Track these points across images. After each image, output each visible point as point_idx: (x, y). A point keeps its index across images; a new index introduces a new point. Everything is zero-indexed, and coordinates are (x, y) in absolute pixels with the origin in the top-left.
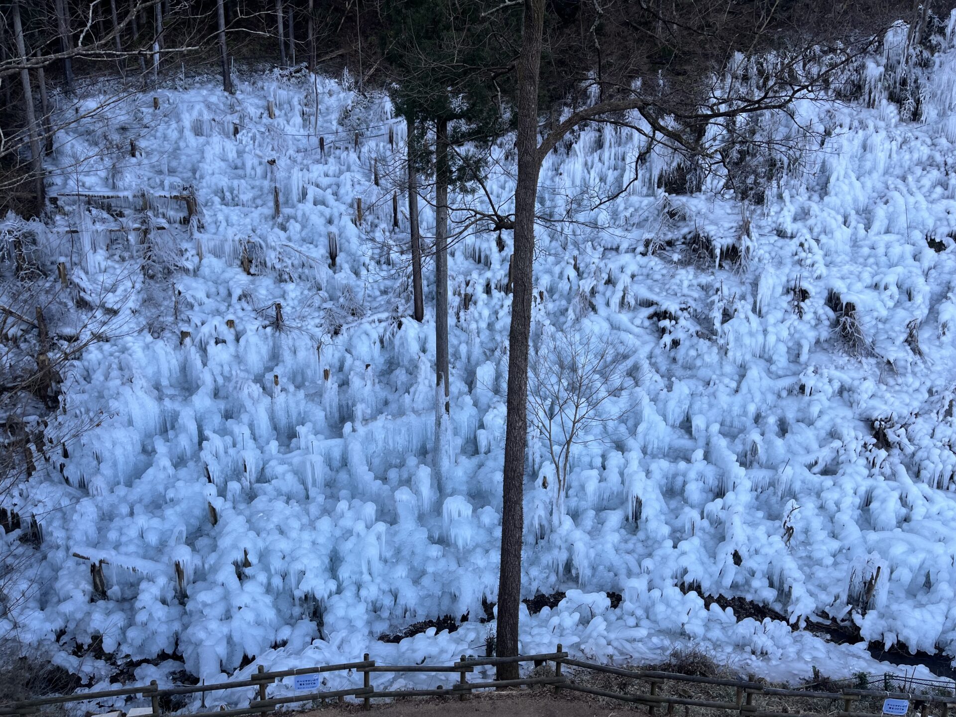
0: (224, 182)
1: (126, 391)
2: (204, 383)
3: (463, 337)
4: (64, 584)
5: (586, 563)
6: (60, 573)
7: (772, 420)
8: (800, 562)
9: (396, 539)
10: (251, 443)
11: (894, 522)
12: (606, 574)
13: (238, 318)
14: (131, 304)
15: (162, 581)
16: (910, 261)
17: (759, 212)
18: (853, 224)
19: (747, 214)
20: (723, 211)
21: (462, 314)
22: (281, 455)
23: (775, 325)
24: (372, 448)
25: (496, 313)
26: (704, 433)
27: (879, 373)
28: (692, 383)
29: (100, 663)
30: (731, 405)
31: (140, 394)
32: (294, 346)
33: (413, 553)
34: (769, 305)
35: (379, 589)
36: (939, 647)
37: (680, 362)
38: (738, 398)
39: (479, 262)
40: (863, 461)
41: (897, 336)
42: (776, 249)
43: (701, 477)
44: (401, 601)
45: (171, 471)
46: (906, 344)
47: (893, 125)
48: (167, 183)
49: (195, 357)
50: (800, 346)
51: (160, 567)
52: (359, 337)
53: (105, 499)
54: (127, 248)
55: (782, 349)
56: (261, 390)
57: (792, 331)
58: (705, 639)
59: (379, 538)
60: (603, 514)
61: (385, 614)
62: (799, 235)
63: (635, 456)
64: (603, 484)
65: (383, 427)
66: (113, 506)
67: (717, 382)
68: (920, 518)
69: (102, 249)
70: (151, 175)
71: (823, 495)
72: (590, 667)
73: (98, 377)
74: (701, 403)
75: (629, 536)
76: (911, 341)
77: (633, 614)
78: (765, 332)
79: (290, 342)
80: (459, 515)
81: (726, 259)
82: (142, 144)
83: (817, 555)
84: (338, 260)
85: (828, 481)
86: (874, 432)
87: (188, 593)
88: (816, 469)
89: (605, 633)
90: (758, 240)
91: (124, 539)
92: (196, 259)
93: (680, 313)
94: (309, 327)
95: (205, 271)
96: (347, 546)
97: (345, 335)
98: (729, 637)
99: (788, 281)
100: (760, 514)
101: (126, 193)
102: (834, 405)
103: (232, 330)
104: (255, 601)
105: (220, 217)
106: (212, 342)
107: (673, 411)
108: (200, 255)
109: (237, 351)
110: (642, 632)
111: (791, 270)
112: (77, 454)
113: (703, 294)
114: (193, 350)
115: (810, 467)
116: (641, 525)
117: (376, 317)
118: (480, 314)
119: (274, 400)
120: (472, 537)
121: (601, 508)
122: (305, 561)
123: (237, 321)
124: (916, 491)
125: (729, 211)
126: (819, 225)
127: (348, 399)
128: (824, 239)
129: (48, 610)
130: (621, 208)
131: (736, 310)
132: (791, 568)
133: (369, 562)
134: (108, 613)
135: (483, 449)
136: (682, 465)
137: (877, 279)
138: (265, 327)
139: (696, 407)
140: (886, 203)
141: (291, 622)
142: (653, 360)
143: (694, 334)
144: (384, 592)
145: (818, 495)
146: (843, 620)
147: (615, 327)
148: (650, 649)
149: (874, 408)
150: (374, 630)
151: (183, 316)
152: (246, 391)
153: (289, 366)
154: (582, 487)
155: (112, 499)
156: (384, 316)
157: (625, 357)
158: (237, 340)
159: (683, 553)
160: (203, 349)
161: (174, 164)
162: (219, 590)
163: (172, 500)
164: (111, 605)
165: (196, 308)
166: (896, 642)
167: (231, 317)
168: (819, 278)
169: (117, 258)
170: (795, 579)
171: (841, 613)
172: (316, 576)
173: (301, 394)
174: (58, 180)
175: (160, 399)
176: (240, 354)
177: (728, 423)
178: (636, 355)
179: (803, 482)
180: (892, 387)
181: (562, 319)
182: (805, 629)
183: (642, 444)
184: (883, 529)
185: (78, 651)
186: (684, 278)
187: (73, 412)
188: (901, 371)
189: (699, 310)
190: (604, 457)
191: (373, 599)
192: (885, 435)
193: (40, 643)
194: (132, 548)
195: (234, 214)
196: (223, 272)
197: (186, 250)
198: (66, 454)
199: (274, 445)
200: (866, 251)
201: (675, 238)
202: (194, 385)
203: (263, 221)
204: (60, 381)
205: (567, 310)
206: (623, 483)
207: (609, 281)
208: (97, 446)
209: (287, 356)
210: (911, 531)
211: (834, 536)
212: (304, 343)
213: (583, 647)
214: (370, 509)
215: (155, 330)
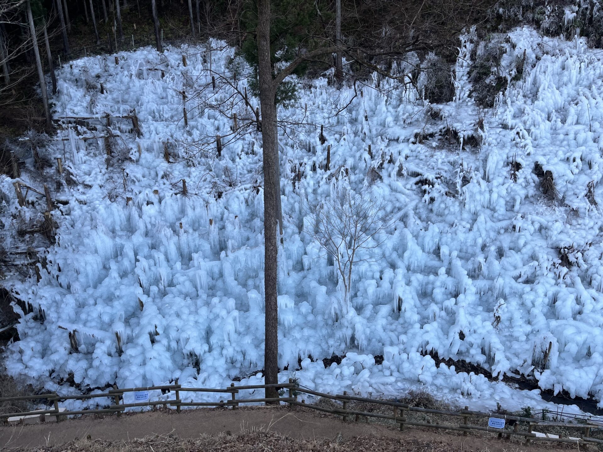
0: (154, 107)
1: (94, 233)
2: (139, 228)
3: (297, 198)
4: (55, 344)
5: (363, 337)
6: (52, 337)
7: (493, 248)
8: (504, 339)
9: (247, 321)
10: (165, 263)
11: (571, 314)
12: (377, 343)
13: (161, 189)
14: (98, 182)
15: (108, 342)
16: (591, 143)
17: (490, 113)
18: (554, 118)
19: (483, 114)
20: (466, 114)
21: (296, 184)
22: (183, 271)
23: (497, 186)
24: (238, 266)
25: (319, 182)
26: (448, 257)
27: (566, 217)
28: (441, 225)
29: (72, 389)
30: (466, 239)
31: (102, 235)
32: (193, 205)
33: (257, 329)
34: (494, 174)
35: (234, 349)
36: (591, 394)
37: (435, 212)
38: (471, 234)
39: (309, 151)
40: (551, 275)
41: (581, 192)
42: (501, 136)
43: (444, 285)
44: (248, 358)
45: (118, 280)
46: (586, 198)
47: (582, 51)
48: (121, 109)
49: (135, 212)
50: (514, 200)
51: (108, 334)
52: (233, 199)
53: (81, 295)
54: (97, 148)
55: (502, 202)
56: (172, 232)
57: (509, 191)
58: (433, 384)
59: (235, 320)
60: (378, 307)
61: (238, 365)
62: (516, 127)
63: (401, 271)
64: (379, 289)
65: (245, 254)
66: (85, 299)
67: (458, 224)
68: (588, 312)
69: (83, 149)
70: (111, 104)
71: (524, 296)
72: (356, 399)
73: (78, 225)
74: (447, 238)
75: (394, 321)
76: (590, 196)
77: (389, 368)
78: (491, 191)
79: (191, 203)
80: (286, 306)
81: (467, 144)
82: (108, 86)
83: (516, 334)
84: (222, 152)
85: (527, 288)
86: (560, 256)
87: (123, 350)
88: (520, 280)
89: (369, 379)
90: (488, 131)
91: (89, 318)
92: (137, 154)
93: (435, 180)
94: (203, 193)
95: (143, 161)
96: (216, 324)
97: (224, 198)
98: (448, 384)
99: (508, 158)
100: (480, 308)
101: (97, 116)
102: (535, 238)
103: (157, 196)
104: (160, 355)
105: (152, 128)
106: (145, 203)
107: (428, 243)
108: (139, 151)
109: (160, 209)
110: (392, 379)
111: (510, 151)
112: (66, 270)
113: (451, 168)
114: (134, 208)
115: (516, 278)
116: (401, 314)
117: (243, 187)
118: (308, 184)
119: (180, 238)
120: (294, 321)
121: (377, 303)
122: (189, 333)
123: (160, 191)
124: (586, 294)
125: (470, 113)
126: (530, 120)
127: (224, 237)
128: (533, 129)
129: (45, 358)
130: (401, 113)
131: (471, 178)
132: (495, 342)
133: (229, 334)
134: (78, 360)
135: (306, 267)
136: (432, 277)
137: (568, 155)
138: (176, 194)
139: (444, 240)
140: (576, 104)
141: (182, 368)
142: (417, 211)
143: (444, 194)
144: (237, 352)
145: (521, 297)
146: (528, 376)
147: (393, 190)
148: (395, 389)
149: (561, 240)
150: (230, 374)
151: (129, 189)
152: (163, 233)
153: (190, 217)
154: (366, 291)
155: (85, 295)
156: (248, 186)
157: (399, 209)
158: (160, 202)
159: (427, 332)
160: (140, 208)
161: (126, 97)
162: (139, 349)
163: (118, 296)
164: (80, 356)
165: (137, 183)
166: (561, 390)
167: (156, 188)
168: (529, 154)
169: (92, 154)
170: (498, 349)
171: (527, 372)
172: (197, 342)
173: (196, 234)
174: (59, 109)
175: (114, 237)
176: (162, 210)
177: (464, 250)
178: (406, 208)
179: (511, 288)
180: (575, 226)
181: (360, 186)
182: (502, 381)
183: (407, 263)
184: (564, 319)
185: (61, 382)
186: (439, 158)
187: (64, 245)
188: (581, 215)
189: (448, 178)
190: (382, 272)
191: (231, 356)
192: (567, 257)
193: (40, 377)
194: (94, 324)
195: (160, 126)
196: (153, 161)
197: (132, 149)
198: (60, 270)
199: (178, 265)
200: (561, 137)
201: (434, 132)
202: (134, 230)
203: (178, 130)
204: (57, 228)
205: (363, 180)
206: (392, 288)
207: (391, 161)
208: (76, 265)
209: (189, 211)
210: (582, 320)
211: (529, 323)
212: (199, 202)
213: (353, 387)
214: (231, 303)
215: (112, 197)
